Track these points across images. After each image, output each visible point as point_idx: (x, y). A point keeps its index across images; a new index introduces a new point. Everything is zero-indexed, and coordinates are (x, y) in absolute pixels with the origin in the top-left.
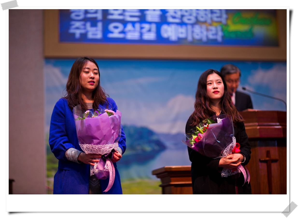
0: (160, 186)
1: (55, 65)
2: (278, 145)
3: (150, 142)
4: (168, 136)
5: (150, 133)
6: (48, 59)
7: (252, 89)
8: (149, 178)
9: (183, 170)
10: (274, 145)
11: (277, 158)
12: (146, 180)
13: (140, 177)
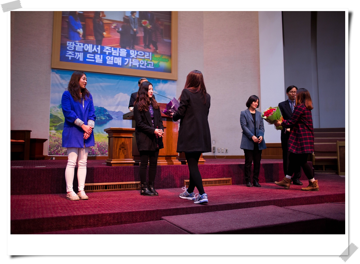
0: (108, 137)
1: (57, 73)
2: (167, 120)
3: (104, 115)
4: (113, 112)
5: (105, 110)
6: (53, 69)
7: (156, 93)
8: (103, 133)
9: (119, 129)
10: (165, 121)
11: (166, 126)
12: (102, 134)
13: (99, 132)
